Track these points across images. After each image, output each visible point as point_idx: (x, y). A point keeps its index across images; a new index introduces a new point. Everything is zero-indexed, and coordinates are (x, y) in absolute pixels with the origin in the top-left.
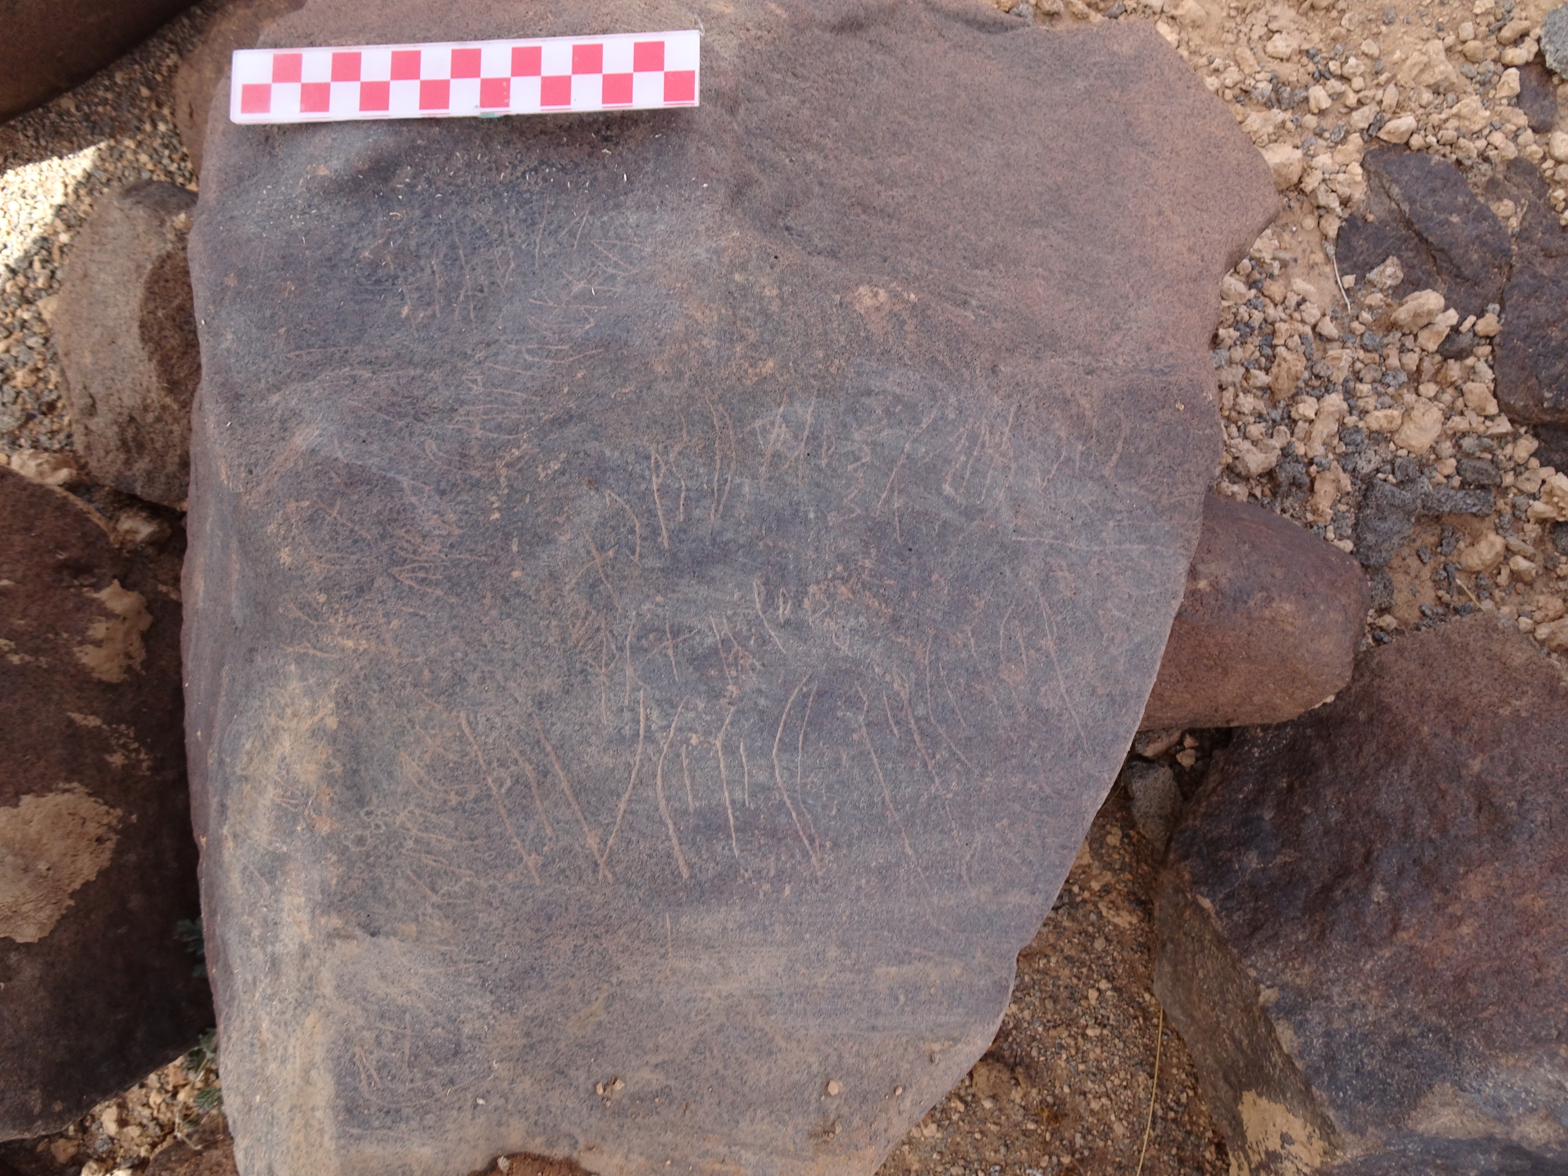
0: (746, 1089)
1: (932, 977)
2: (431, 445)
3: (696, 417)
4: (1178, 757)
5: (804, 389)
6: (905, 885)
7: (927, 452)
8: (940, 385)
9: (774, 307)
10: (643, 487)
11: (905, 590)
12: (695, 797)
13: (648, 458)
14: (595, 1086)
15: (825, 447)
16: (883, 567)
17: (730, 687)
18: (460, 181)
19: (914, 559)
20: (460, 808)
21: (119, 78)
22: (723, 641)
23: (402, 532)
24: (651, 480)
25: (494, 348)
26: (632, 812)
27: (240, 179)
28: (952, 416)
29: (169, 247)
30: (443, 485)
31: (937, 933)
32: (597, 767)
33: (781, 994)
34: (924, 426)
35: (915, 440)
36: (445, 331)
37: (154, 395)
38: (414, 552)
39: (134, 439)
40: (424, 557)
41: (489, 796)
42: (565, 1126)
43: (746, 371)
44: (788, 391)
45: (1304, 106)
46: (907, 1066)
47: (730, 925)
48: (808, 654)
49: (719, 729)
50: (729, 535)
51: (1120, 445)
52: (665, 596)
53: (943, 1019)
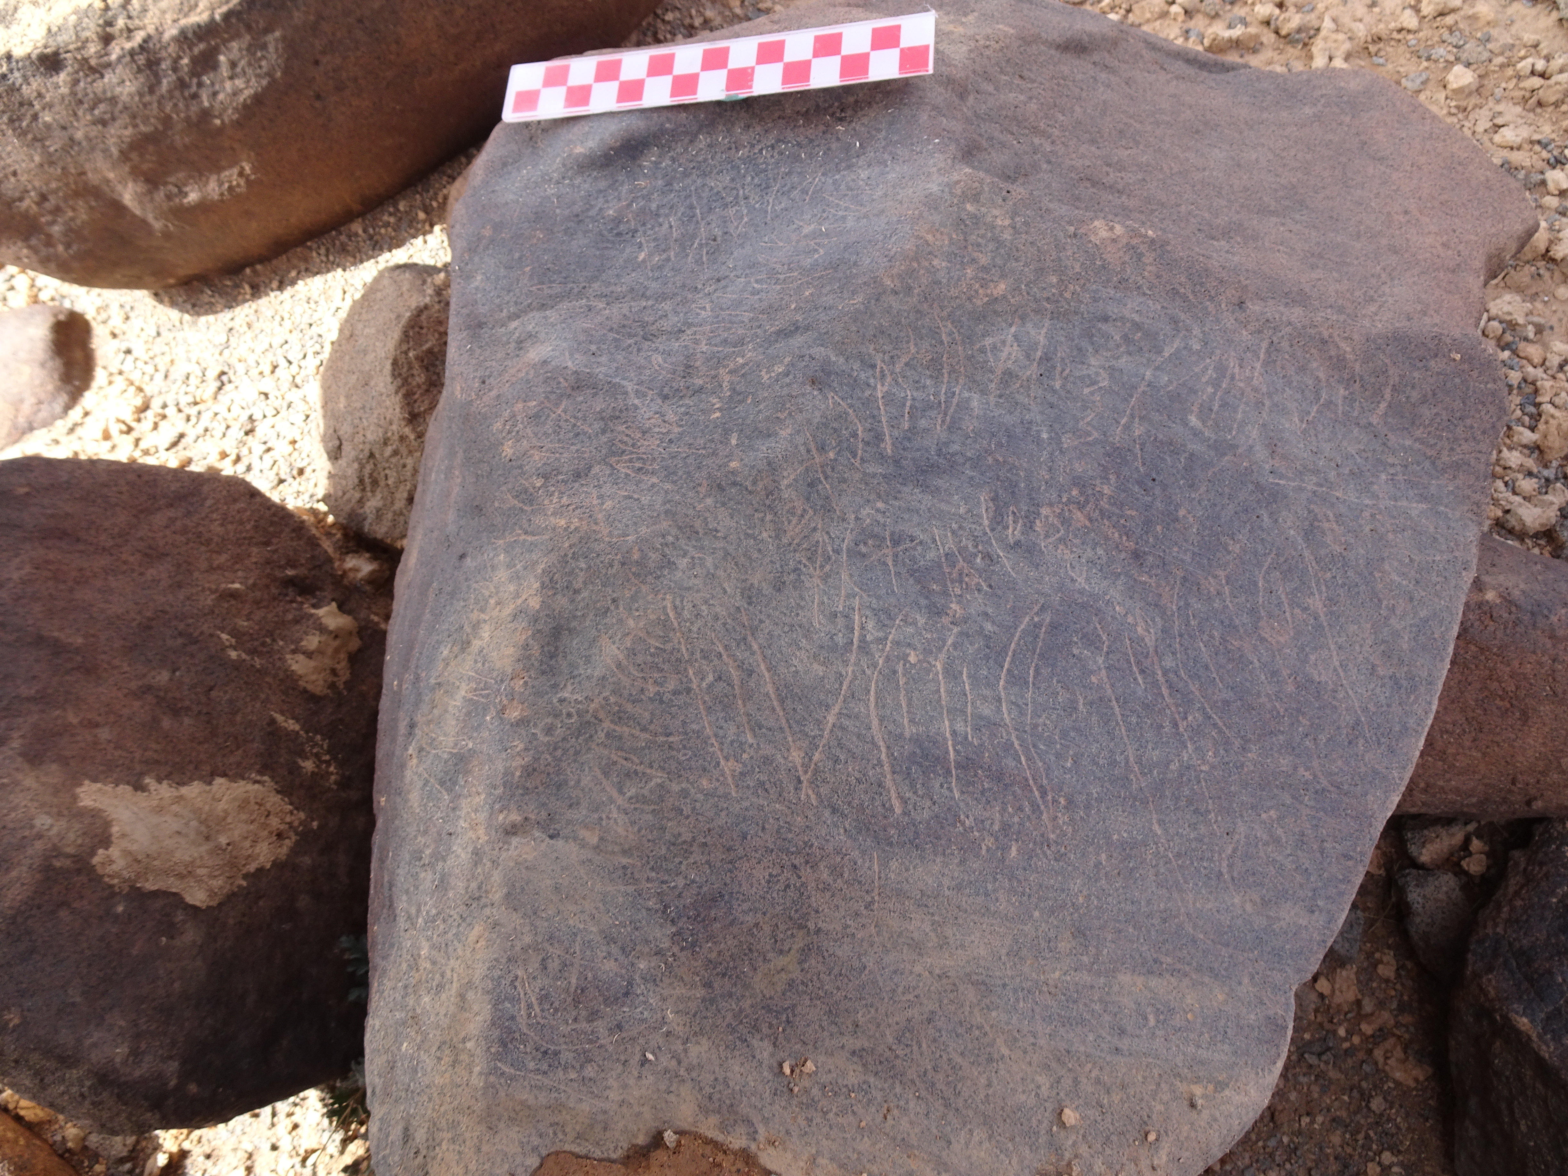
0: (960, 1102)
1: (1189, 1001)
2: (657, 359)
3: (924, 331)
4: (1464, 864)
5: (1037, 312)
6: (1152, 871)
7: (1170, 382)
8: (1183, 316)
9: (1007, 236)
10: (867, 393)
11: (1148, 523)
12: (912, 721)
13: (873, 366)
14: (781, 1066)
15: (1059, 369)
16: (1123, 495)
17: (953, 606)
18: (700, 159)
19: (1157, 491)
20: (659, 698)
21: (402, 206)
22: (947, 555)
23: (622, 428)
24: (875, 388)
25: (723, 283)
26: (843, 728)
27: (505, 165)
28: (1196, 347)
29: (427, 300)
30: (666, 390)
31: (1194, 941)
32: (806, 673)
33: (1004, 985)
34: (1167, 355)
35: (1157, 368)
36: (676, 271)
37: (394, 427)
38: (633, 445)
39: (371, 475)
40: (642, 450)
41: (689, 690)
42: (744, 1109)
43: (976, 291)
44: (1020, 312)
45: (1542, 189)
46: (1161, 1108)
47: (946, 882)
48: (1039, 581)
49: (940, 649)
50: (955, 447)
51: (1387, 393)
52: (886, 503)
53: (1203, 1054)
